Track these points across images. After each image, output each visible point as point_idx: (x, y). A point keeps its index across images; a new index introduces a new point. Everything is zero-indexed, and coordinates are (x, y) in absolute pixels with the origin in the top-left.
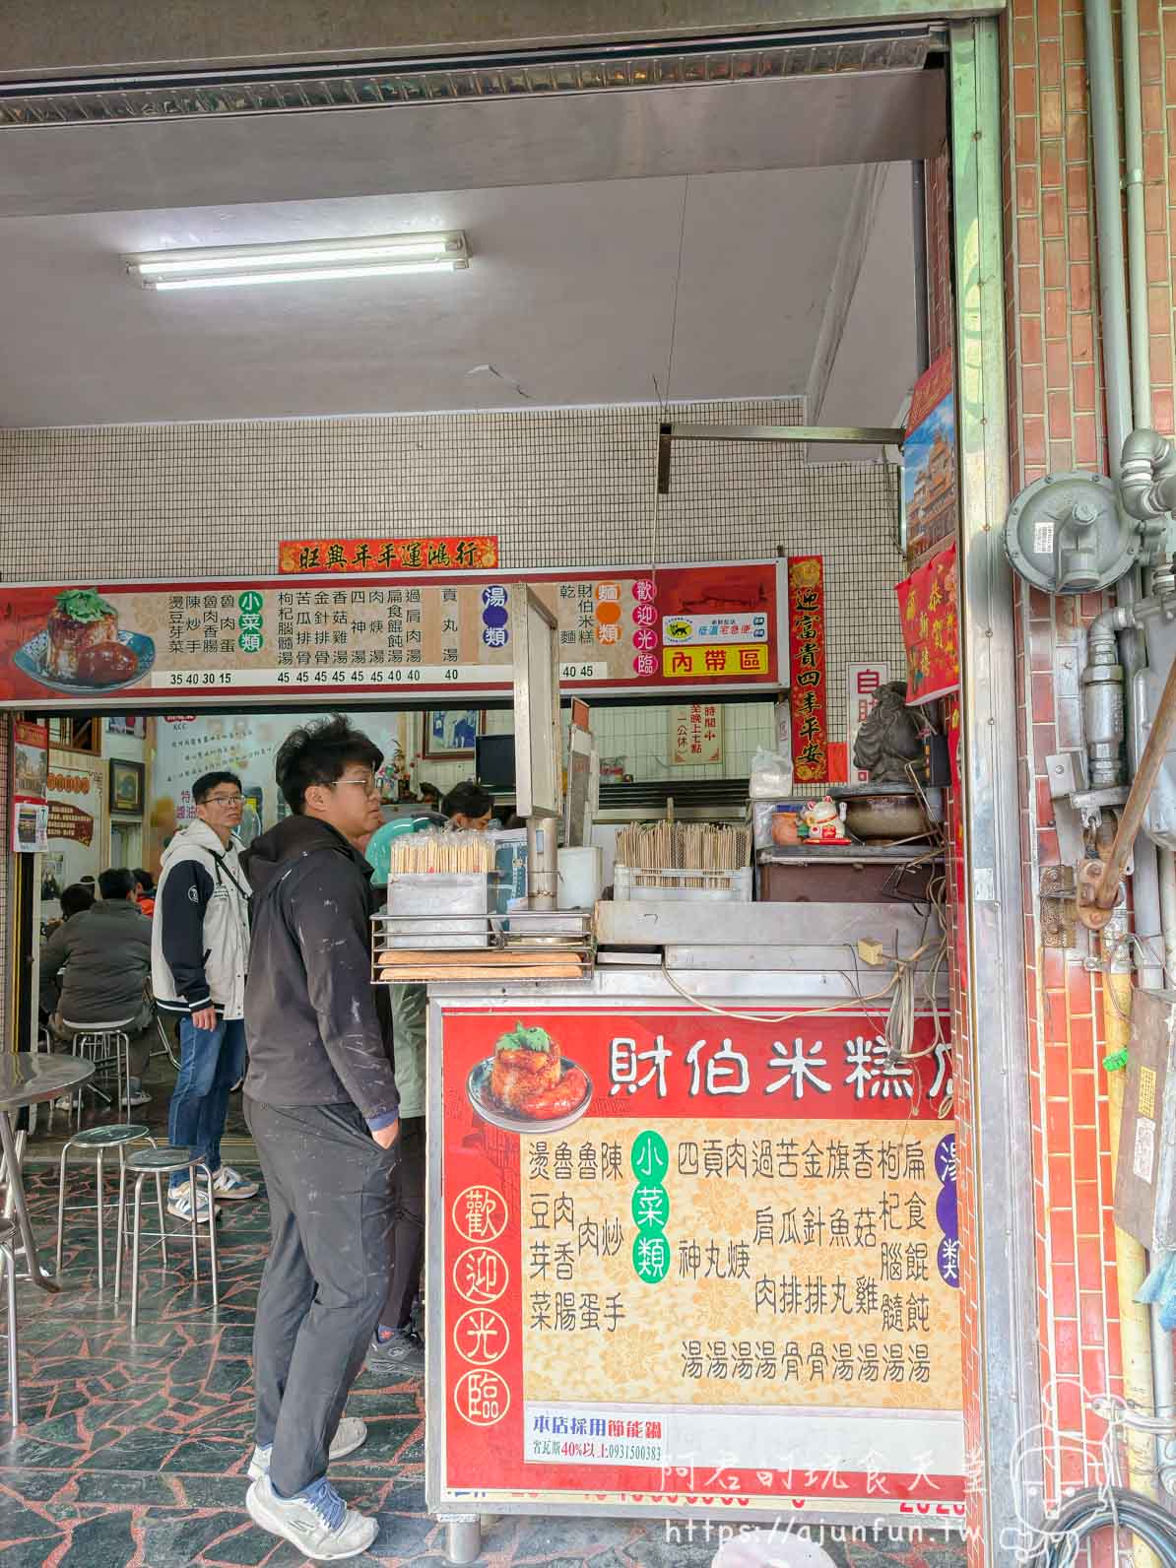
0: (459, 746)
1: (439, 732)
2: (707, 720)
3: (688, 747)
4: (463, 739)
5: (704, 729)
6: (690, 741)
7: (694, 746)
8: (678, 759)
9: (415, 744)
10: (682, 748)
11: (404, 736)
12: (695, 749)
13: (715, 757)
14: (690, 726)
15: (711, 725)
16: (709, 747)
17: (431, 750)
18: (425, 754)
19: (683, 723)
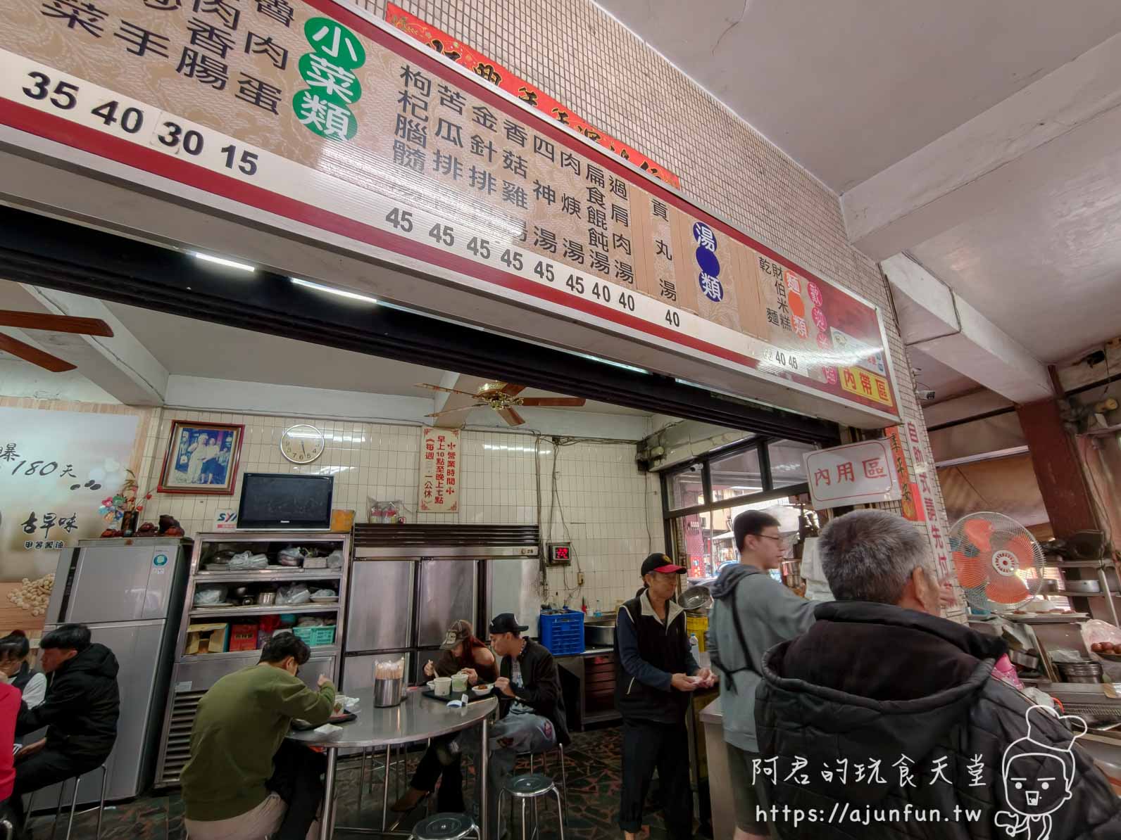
0: (205, 482)
1: (182, 467)
2: (448, 479)
3: (433, 498)
4: (211, 476)
5: (446, 486)
6: (434, 494)
7: (437, 498)
8: (424, 507)
9: (150, 478)
10: (427, 499)
11: (138, 467)
12: (438, 500)
13: (454, 508)
14: (435, 482)
15: (451, 483)
16: (448, 500)
17: (170, 484)
18: (165, 489)
19: (430, 479)
